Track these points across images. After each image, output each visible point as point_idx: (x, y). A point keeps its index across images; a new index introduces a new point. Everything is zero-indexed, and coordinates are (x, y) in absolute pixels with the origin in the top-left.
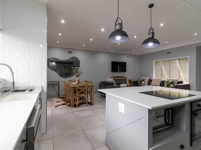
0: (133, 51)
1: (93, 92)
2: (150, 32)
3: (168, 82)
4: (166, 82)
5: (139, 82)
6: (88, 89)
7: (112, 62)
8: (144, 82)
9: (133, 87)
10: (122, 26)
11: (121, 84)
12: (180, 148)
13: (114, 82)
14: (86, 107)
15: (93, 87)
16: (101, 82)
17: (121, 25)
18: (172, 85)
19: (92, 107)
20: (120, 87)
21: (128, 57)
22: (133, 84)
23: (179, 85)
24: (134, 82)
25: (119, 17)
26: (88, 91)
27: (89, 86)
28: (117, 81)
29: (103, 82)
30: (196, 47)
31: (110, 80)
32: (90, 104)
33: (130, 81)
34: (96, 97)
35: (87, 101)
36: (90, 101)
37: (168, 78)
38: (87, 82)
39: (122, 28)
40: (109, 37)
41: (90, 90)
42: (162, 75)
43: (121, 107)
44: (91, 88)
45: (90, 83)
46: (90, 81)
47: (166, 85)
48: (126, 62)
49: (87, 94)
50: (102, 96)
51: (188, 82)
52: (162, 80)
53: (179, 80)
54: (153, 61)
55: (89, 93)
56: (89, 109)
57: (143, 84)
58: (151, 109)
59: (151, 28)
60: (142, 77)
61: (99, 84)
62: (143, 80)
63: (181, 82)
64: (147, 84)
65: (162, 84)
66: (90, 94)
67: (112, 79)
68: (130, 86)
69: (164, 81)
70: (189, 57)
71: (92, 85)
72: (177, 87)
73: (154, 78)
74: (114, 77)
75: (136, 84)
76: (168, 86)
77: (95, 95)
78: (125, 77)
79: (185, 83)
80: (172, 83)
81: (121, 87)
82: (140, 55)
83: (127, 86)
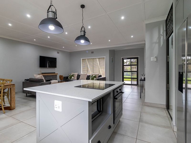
0: (63, 47)
1: (13, 93)
2: (82, 30)
3: (92, 76)
4: (91, 76)
5: (69, 78)
6: (4, 90)
7: (40, 56)
8: (73, 77)
9: (64, 83)
10: (56, 15)
11: (51, 80)
12: (109, 129)
13: (44, 79)
14: (2, 115)
15: (13, 86)
16: (25, 80)
17: (55, 13)
18: (95, 79)
19: (13, 112)
20: (50, 83)
21: (58, 53)
22: (64, 79)
23: (100, 78)
24: (64, 77)
25: (52, 5)
26: (4, 93)
27: (7, 85)
28: (46, 77)
29: (28, 79)
30: (109, 50)
31: (39, 77)
32: (9, 109)
33: (61, 77)
34: (18, 99)
35: (4, 106)
36: (9, 105)
37: (92, 73)
38: (3, 80)
39: (56, 18)
40: (40, 24)
41: (8, 91)
42: (87, 70)
43: (58, 105)
44: (11, 89)
45: (9, 82)
46: (9, 79)
47: (91, 78)
48: (56, 58)
49: (4, 96)
50: (27, 96)
51: (104, 76)
52: (88, 75)
53: (100, 75)
54: (81, 58)
55: (6, 94)
56: (6, 116)
57: (72, 79)
58: (91, 101)
59: (83, 27)
60: (72, 73)
61: (23, 82)
62: (73, 76)
63: (101, 76)
64: (76, 79)
65: (88, 78)
66: (8, 96)
67: (41, 76)
68: (61, 82)
69: (90, 76)
70: (105, 57)
71: (12, 84)
72: (98, 80)
73: (82, 73)
74: (42, 73)
75: (66, 79)
76: (93, 79)
77: (17, 96)
78: (55, 73)
79: (103, 76)
80: (95, 77)
81: (52, 84)
82: (70, 52)
83: (59, 82)
